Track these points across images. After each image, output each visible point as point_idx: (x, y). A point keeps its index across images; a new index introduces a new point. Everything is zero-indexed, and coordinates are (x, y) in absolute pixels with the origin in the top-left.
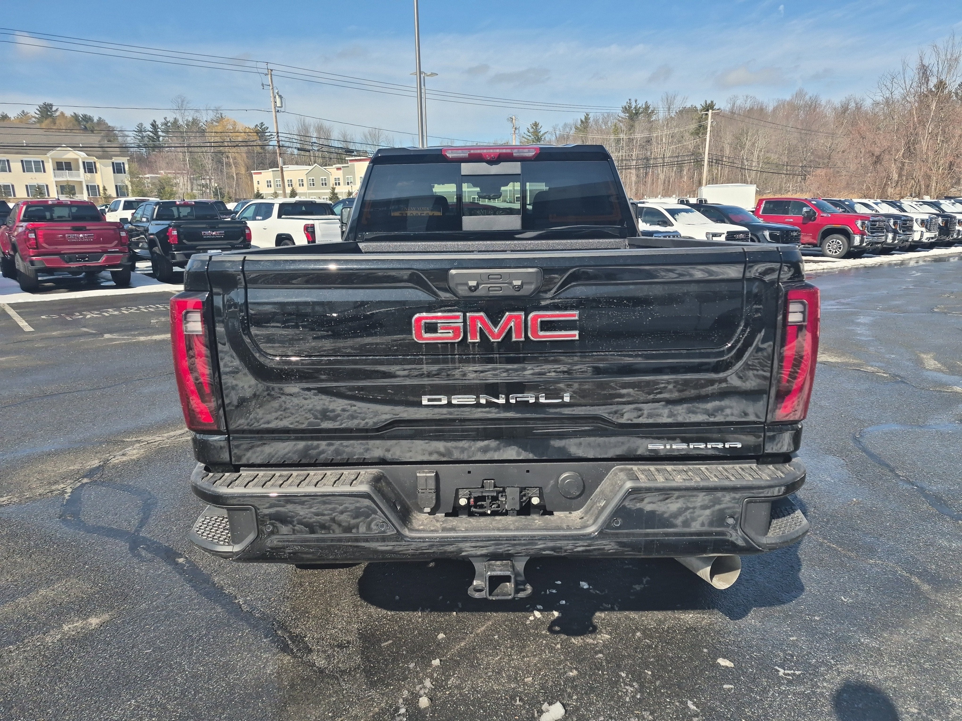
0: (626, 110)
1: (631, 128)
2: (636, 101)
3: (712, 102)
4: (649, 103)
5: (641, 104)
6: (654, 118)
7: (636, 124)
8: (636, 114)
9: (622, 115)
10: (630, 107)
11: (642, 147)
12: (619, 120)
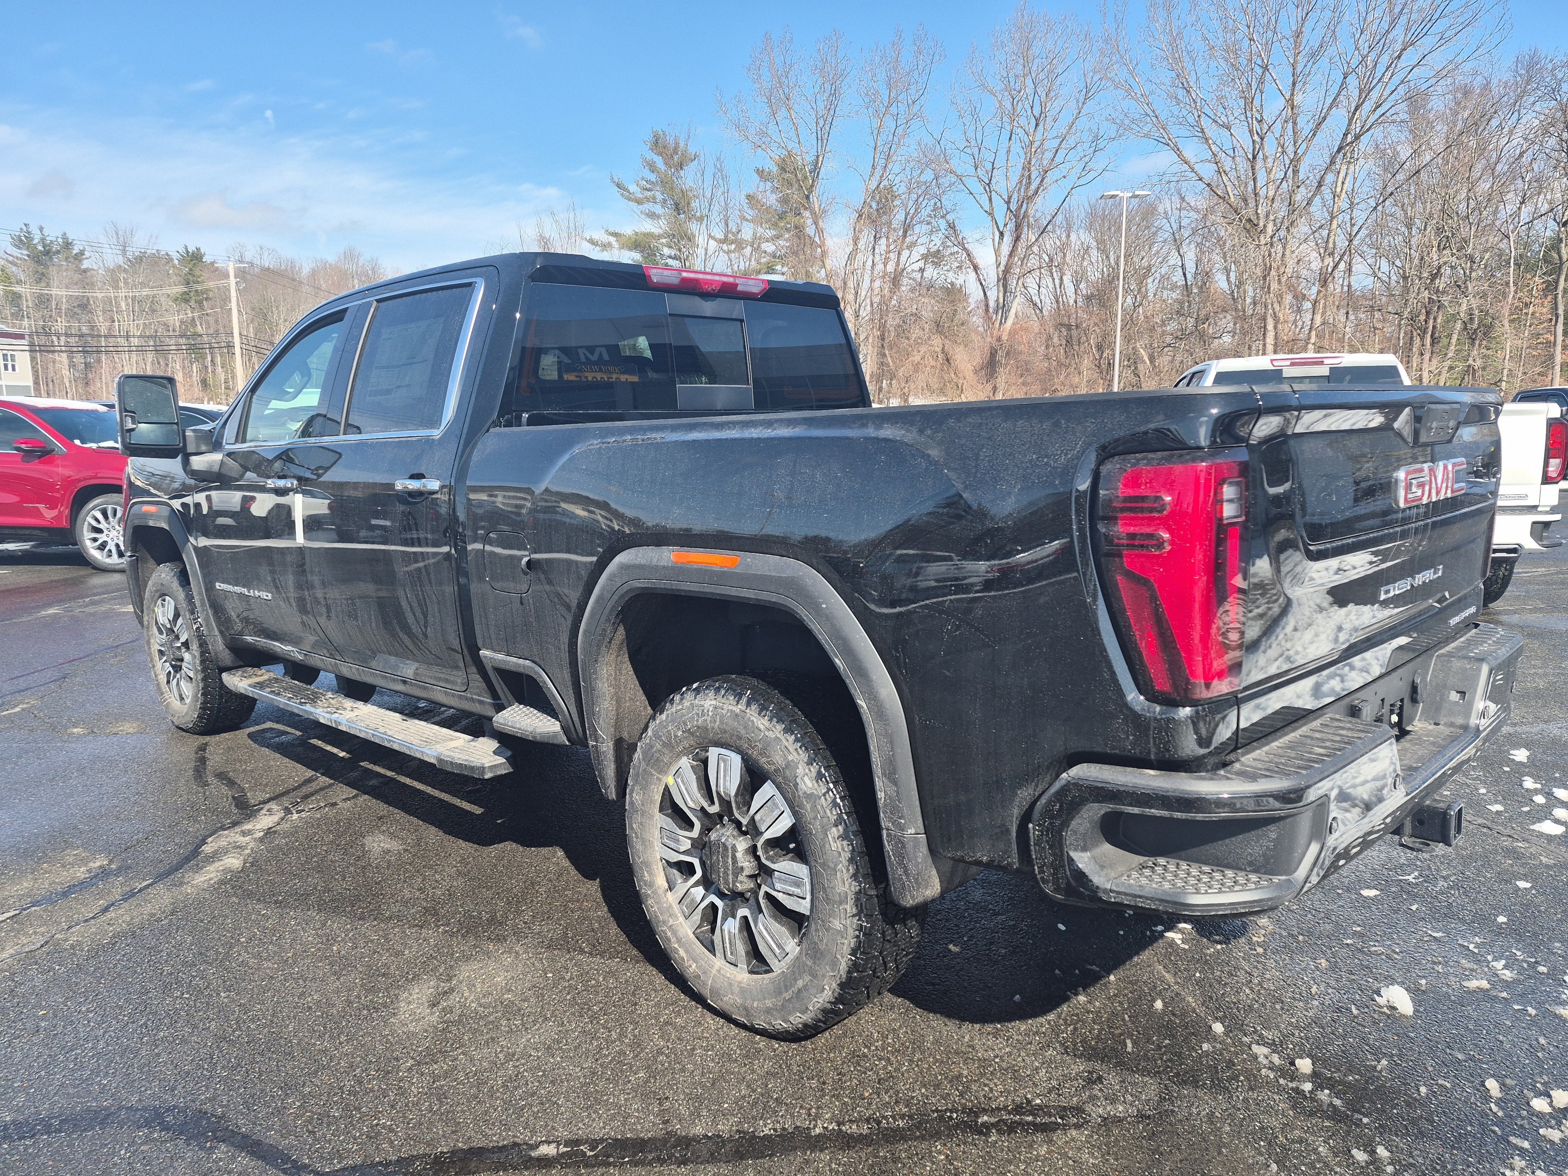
0: (23, 241)
1: (41, 277)
2: (41, 229)
3: (198, 249)
4: (71, 237)
5: (53, 234)
6: (86, 265)
7: (53, 271)
8: (47, 253)
9: (16, 252)
10: (30, 239)
11: (71, 314)
12: (7, 261)
